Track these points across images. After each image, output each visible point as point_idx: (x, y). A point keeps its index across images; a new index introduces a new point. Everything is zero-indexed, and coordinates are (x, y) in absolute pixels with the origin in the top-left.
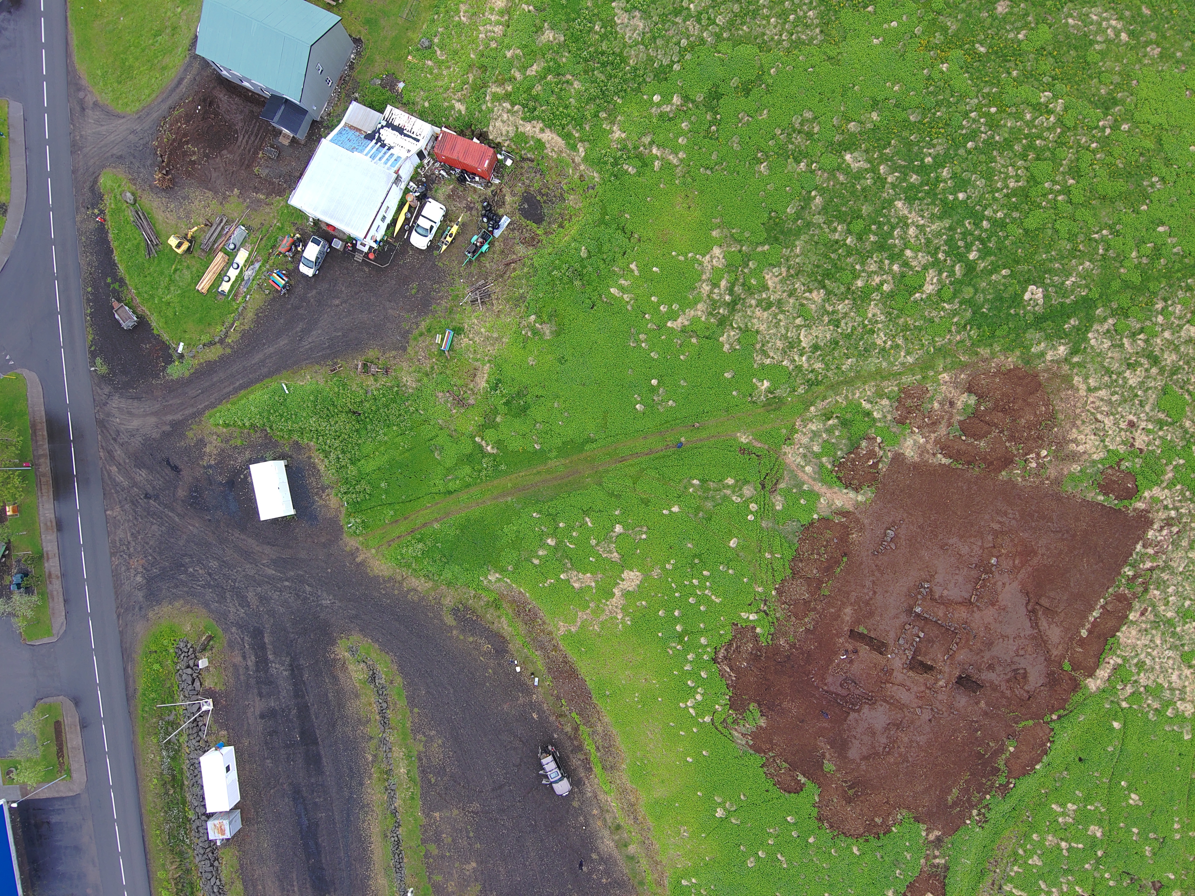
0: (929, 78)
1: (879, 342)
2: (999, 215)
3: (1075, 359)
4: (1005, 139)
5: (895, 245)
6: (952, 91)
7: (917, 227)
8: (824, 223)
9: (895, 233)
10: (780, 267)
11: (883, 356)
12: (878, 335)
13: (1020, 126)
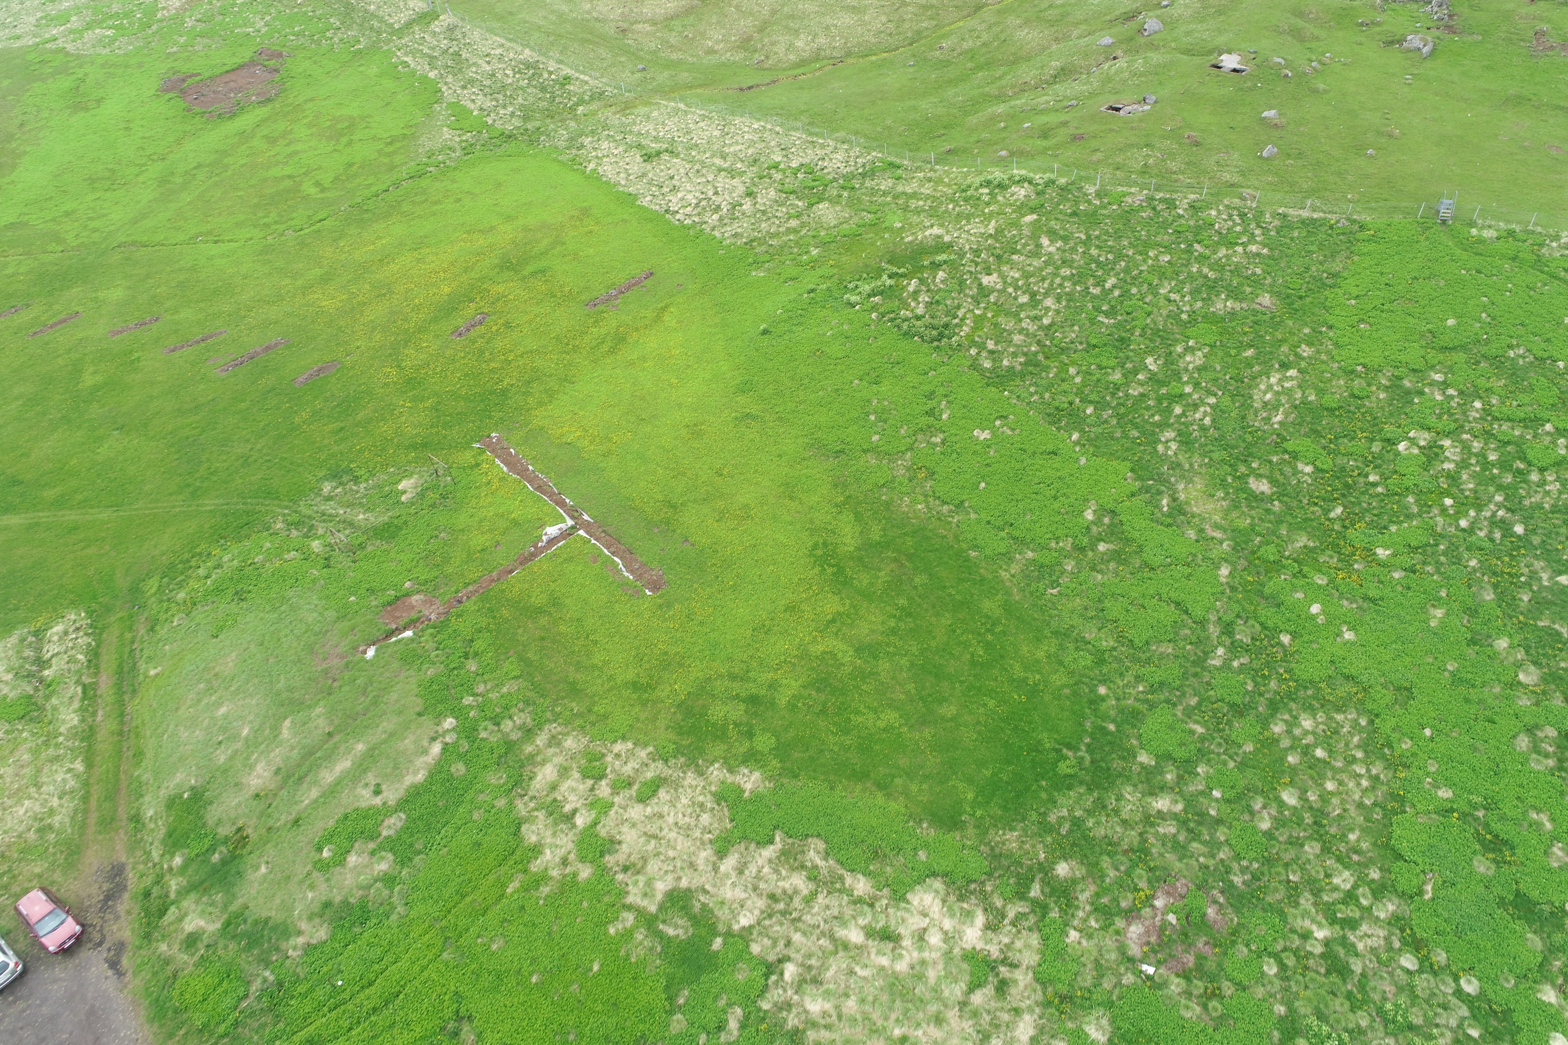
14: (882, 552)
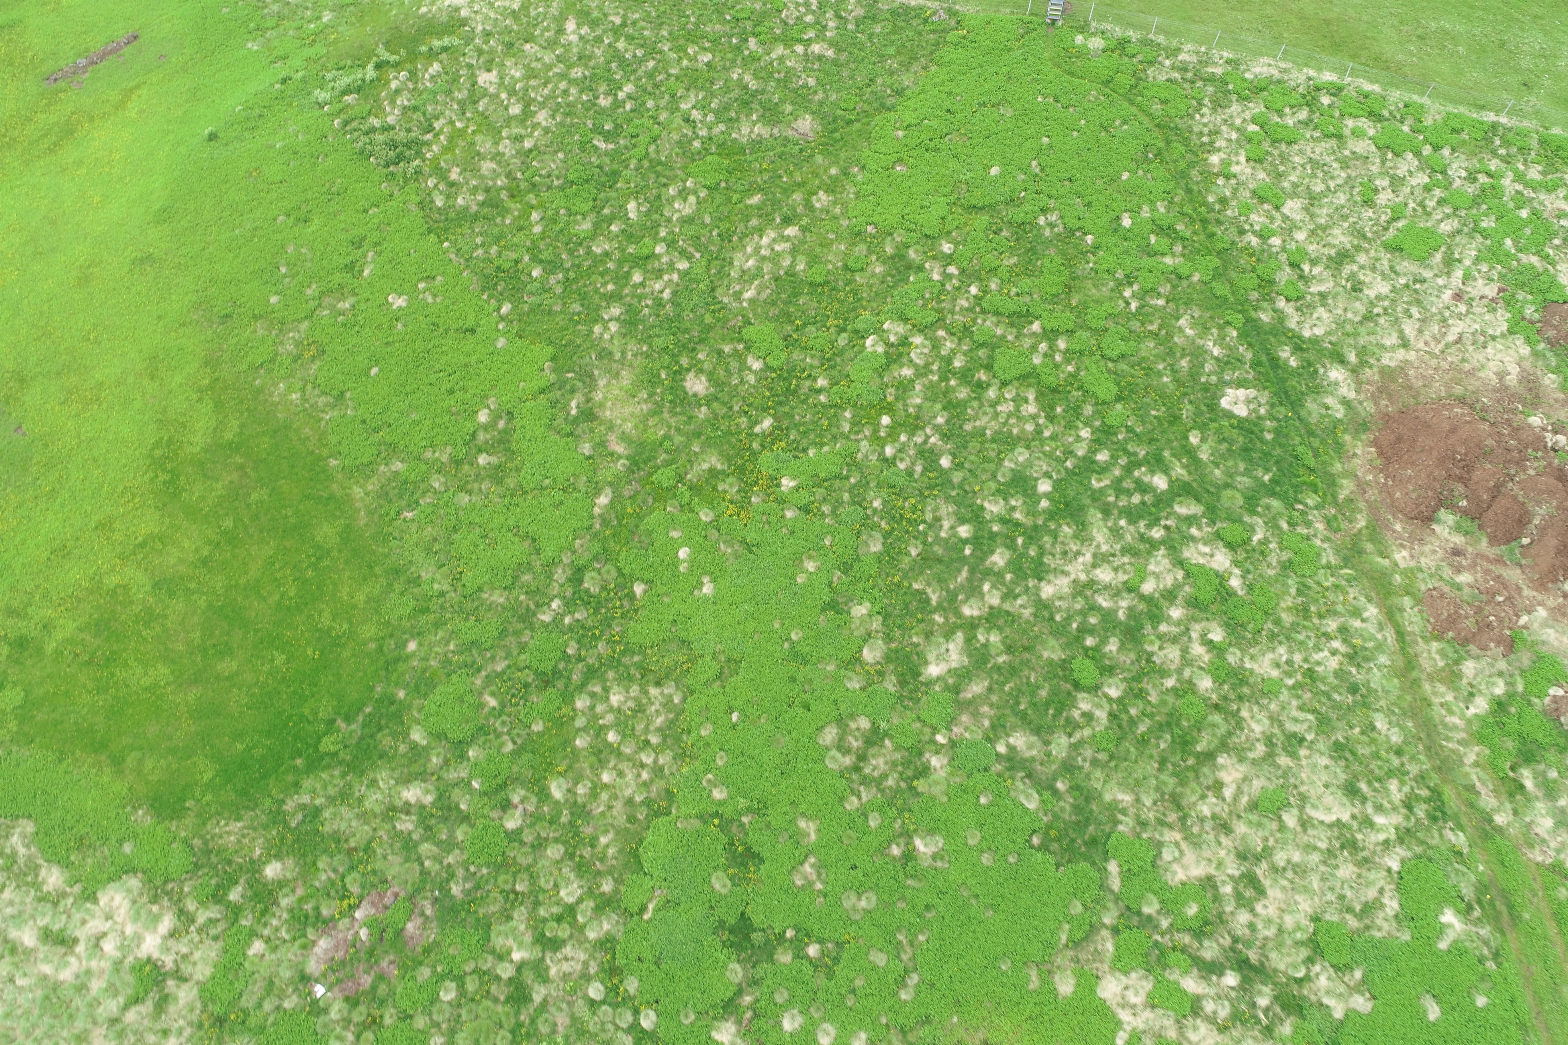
0: (805, 509)
1: (1333, 663)
2: (1085, 433)
3: (1352, 358)
4: (944, 408)
5: (1130, 609)
6: (838, 476)
7: (1094, 566)
8: (1070, 735)
9: (1105, 604)
10: (1160, 845)
11: (1367, 659)
12: (1319, 663)
13: (924, 385)
14: (230, 457)
